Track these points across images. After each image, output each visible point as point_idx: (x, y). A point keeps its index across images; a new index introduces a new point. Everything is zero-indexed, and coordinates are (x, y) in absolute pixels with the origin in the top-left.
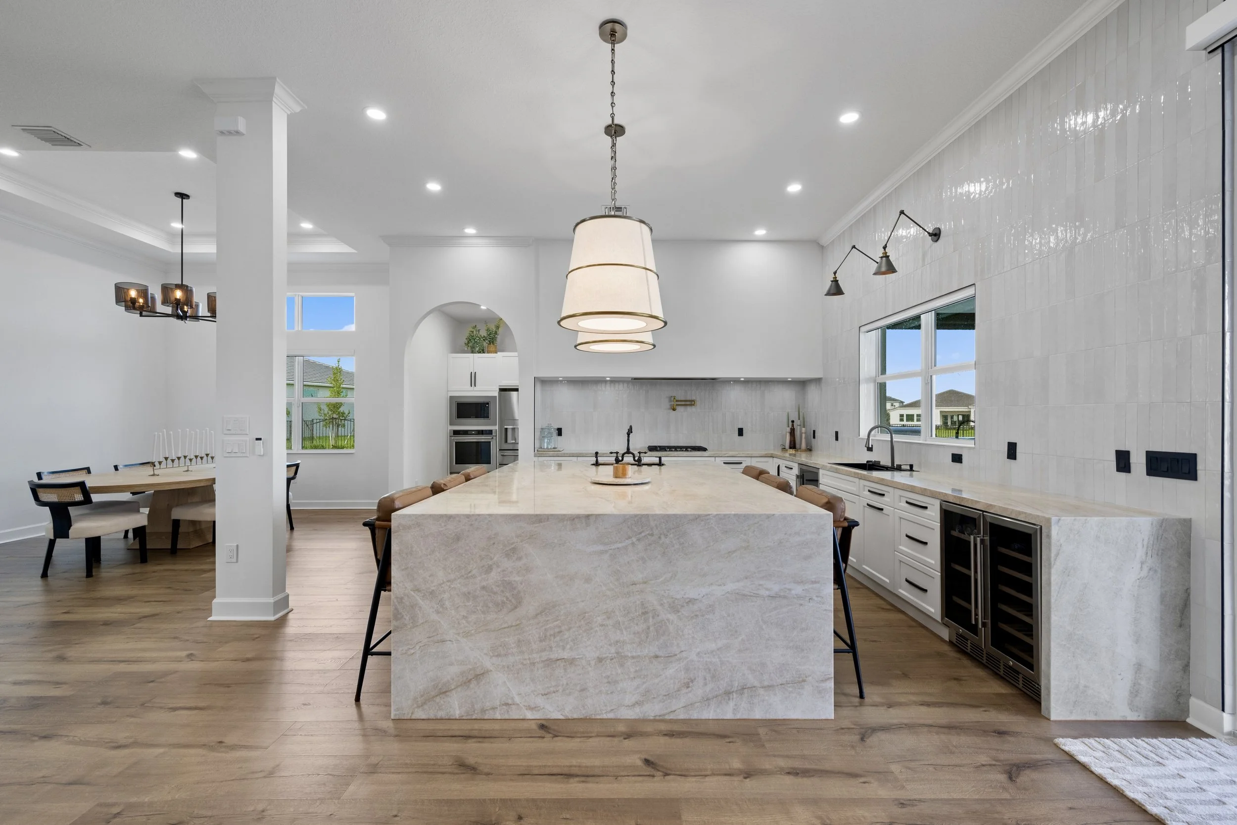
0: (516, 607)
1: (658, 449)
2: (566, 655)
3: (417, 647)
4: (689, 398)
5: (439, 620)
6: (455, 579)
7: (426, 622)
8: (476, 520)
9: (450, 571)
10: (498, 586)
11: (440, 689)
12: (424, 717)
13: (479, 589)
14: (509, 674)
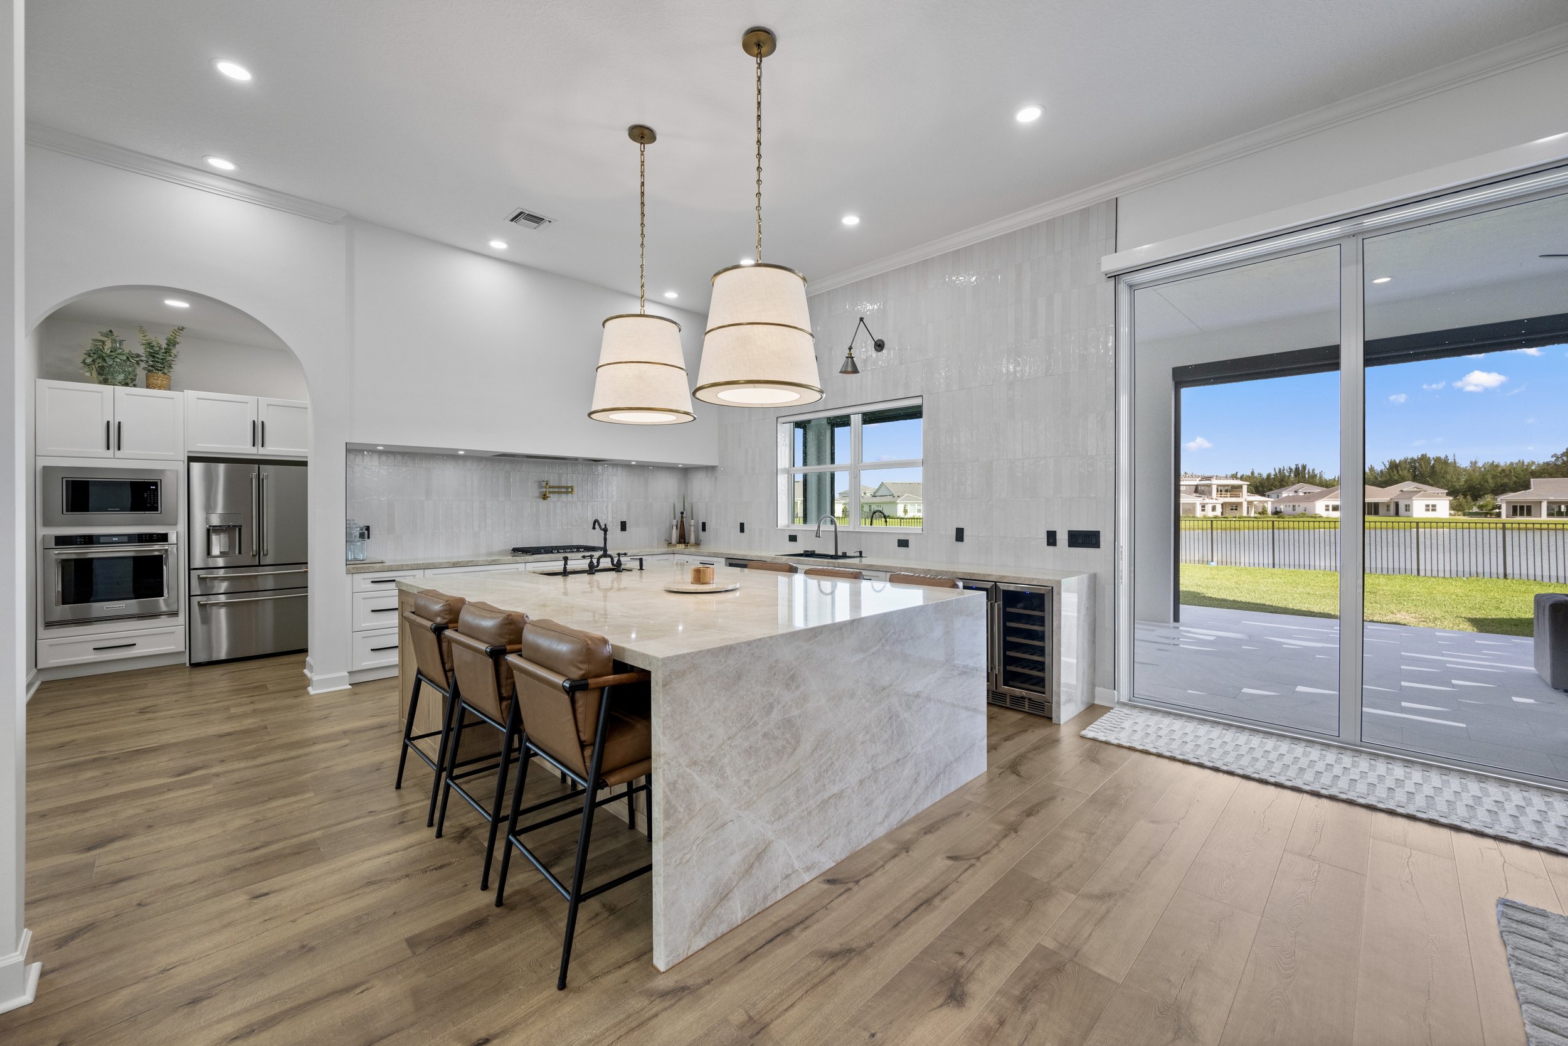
0: (795, 749)
1: (543, 551)
2: (835, 789)
3: (694, 848)
4: (564, 484)
5: (719, 796)
6: (736, 734)
7: (705, 805)
8: (757, 647)
9: (730, 724)
10: (779, 728)
11: (722, 893)
12: (703, 945)
13: (761, 738)
14: (789, 837)
